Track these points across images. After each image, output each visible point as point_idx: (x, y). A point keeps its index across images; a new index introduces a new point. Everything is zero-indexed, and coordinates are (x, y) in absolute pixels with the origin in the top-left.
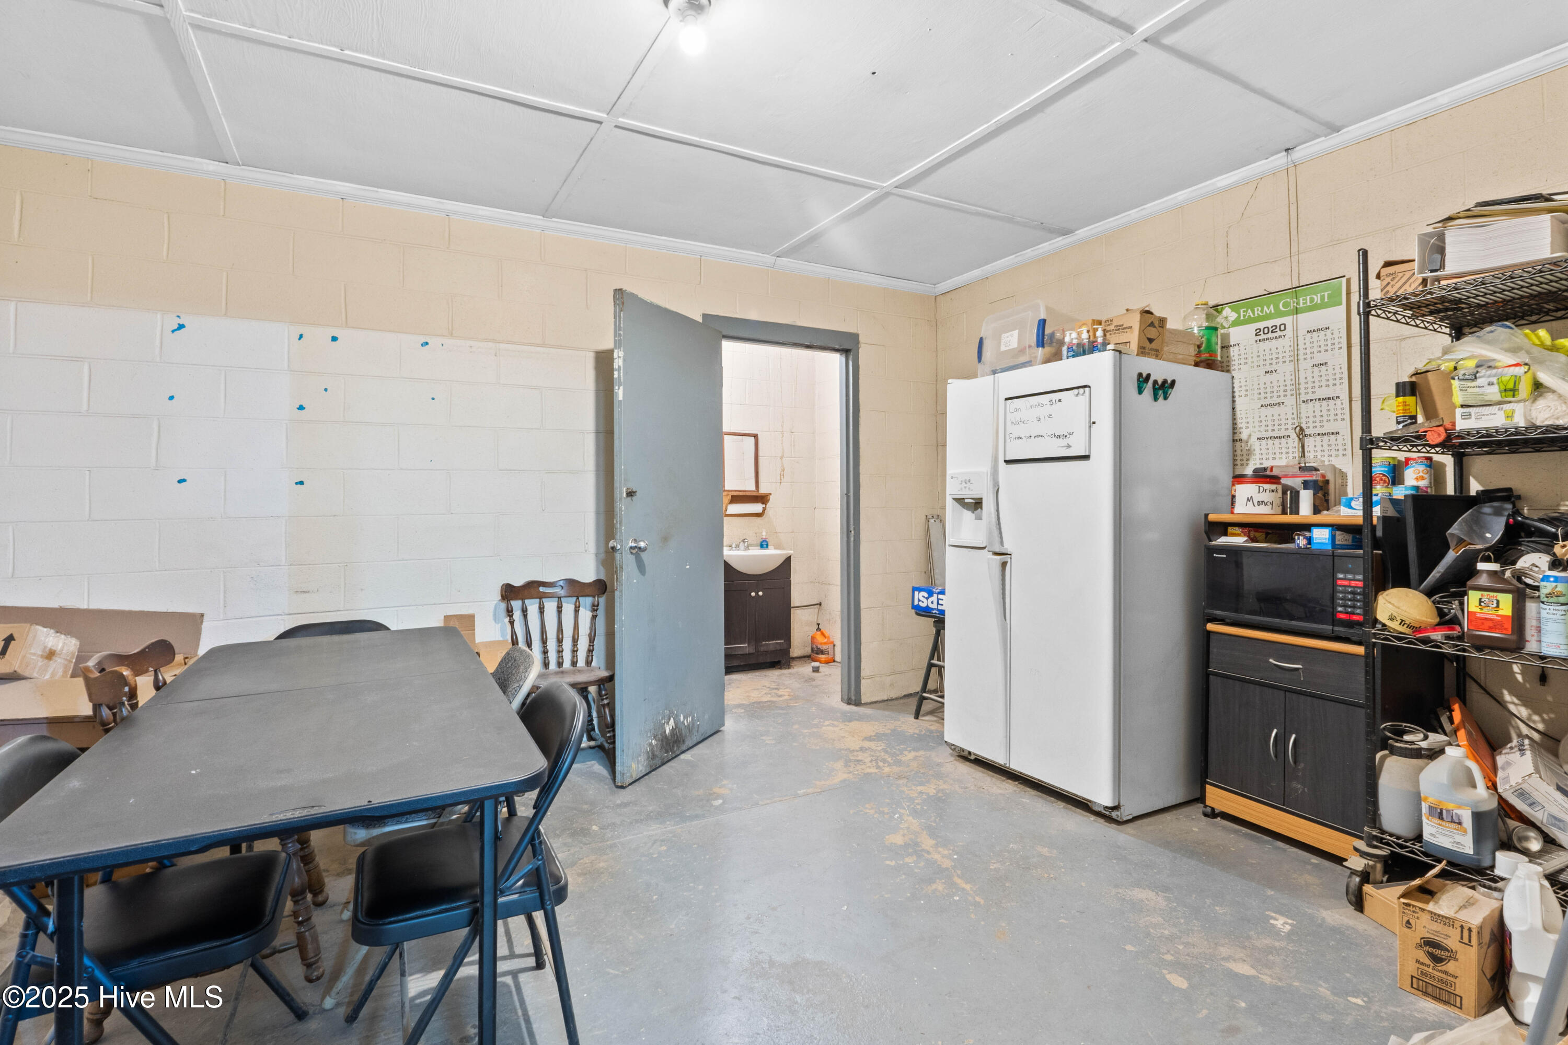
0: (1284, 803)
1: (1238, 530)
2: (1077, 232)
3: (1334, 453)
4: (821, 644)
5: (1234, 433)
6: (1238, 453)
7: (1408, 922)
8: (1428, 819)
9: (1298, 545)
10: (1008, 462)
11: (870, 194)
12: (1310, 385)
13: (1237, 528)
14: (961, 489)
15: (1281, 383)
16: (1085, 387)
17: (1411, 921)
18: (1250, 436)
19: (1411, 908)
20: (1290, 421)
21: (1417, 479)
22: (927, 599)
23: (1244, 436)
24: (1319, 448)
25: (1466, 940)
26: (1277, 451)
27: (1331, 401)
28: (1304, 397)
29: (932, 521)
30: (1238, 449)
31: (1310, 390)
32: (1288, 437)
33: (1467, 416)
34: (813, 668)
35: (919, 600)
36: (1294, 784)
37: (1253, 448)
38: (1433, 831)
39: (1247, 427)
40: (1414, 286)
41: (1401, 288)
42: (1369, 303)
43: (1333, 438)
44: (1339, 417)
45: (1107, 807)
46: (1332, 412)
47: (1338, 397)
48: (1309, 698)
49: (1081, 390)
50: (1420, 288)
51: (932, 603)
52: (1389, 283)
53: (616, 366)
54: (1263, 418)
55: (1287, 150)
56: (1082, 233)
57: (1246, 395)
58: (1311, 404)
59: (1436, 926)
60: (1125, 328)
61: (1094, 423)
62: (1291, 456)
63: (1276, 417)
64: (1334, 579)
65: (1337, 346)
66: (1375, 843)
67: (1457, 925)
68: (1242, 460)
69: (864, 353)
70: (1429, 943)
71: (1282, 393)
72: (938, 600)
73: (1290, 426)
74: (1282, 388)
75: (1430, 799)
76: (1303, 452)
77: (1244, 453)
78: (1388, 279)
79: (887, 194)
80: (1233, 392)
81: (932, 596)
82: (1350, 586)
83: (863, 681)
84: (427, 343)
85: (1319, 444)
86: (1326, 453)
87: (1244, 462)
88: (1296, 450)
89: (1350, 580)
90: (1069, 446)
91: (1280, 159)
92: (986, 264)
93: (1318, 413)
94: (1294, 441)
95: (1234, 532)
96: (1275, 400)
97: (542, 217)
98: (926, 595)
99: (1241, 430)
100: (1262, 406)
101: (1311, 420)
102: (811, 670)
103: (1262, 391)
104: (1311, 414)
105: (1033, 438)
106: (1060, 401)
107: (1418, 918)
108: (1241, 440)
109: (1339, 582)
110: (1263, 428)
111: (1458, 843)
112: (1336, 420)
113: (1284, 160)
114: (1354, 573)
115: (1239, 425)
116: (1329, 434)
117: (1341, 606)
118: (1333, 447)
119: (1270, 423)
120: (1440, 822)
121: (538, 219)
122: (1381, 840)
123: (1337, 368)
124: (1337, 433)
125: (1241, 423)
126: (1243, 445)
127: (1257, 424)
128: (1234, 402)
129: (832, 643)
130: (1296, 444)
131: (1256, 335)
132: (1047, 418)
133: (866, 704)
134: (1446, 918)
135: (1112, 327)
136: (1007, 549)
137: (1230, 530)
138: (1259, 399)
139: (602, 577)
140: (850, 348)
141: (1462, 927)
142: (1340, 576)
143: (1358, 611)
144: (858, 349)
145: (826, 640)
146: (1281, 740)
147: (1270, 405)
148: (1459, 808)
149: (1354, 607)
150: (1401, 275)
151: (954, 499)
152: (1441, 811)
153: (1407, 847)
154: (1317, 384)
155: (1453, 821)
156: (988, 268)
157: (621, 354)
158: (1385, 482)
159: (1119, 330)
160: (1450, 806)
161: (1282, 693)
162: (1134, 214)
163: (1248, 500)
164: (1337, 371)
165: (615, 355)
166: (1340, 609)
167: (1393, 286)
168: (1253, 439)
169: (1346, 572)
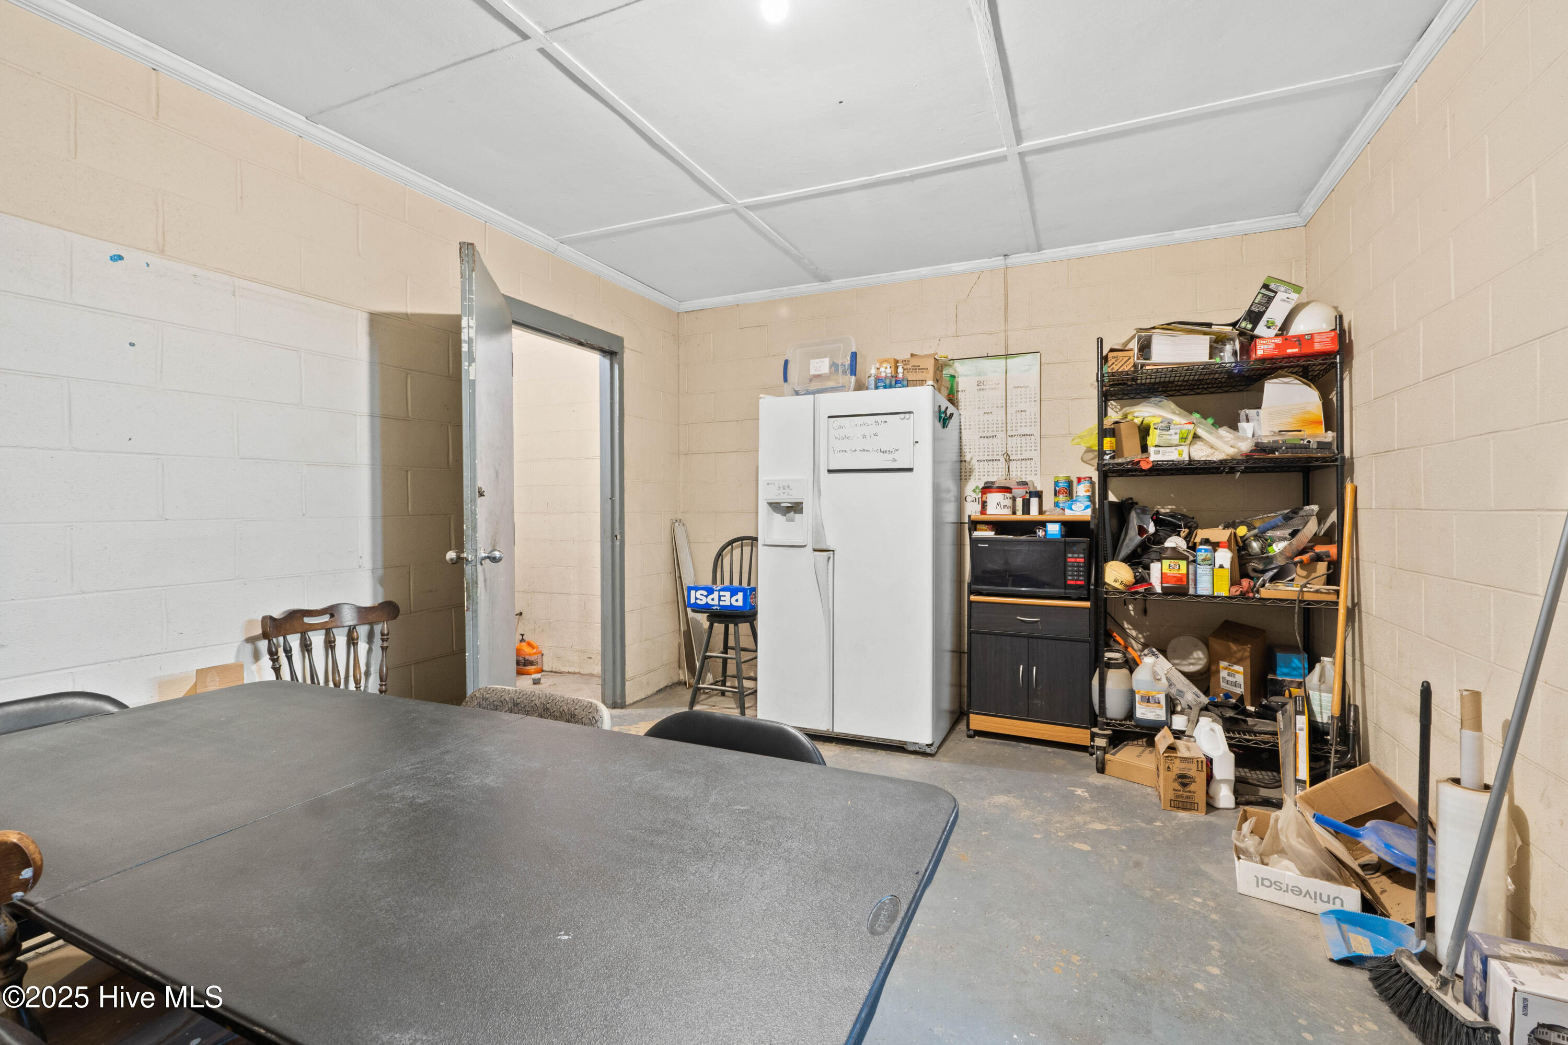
0: (1028, 715)
1: (984, 527)
2: (832, 281)
3: (1028, 473)
4: (530, 655)
5: (961, 456)
6: (963, 470)
7: (1168, 767)
8: (1140, 704)
9: (1039, 536)
10: (830, 471)
11: (721, 206)
12: (1014, 425)
13: (984, 525)
14: (779, 494)
15: (995, 422)
16: (910, 413)
17: (1171, 766)
18: (972, 458)
19: (1170, 758)
20: (1000, 449)
21: (1086, 491)
22: (706, 596)
23: (967, 458)
24: (1019, 469)
25: (1200, 769)
26: (991, 470)
27: (1028, 437)
28: (1009, 433)
29: (677, 524)
30: (963, 468)
31: (1014, 428)
32: (999, 460)
33: (1157, 453)
34: (533, 680)
35: (696, 599)
36: (1035, 701)
37: (974, 467)
38: (1143, 711)
39: (970, 452)
40: (1129, 367)
41: (1121, 367)
42: (1103, 374)
43: (1028, 462)
44: (1033, 448)
45: (927, 745)
46: (1028, 445)
47: (1032, 435)
48: (1045, 640)
49: (907, 415)
50: (1132, 369)
51: (713, 599)
52: (1114, 363)
53: (464, 336)
54: (981, 446)
55: (1005, 256)
56: (837, 283)
57: (969, 429)
58: (1014, 438)
59: (1184, 765)
60: (921, 369)
61: (917, 442)
62: (1000, 474)
63: (991, 446)
64: (1065, 558)
65: (1033, 400)
66: (1105, 727)
67: (1195, 761)
68: (966, 476)
69: (629, 357)
70: (1181, 776)
71: (995, 429)
72: (720, 597)
73: (1000, 453)
74: (995, 426)
75: (1142, 692)
76: (1009, 471)
77: (968, 470)
78: (1113, 360)
79: (734, 211)
80: (960, 426)
81: (713, 593)
82: (1076, 562)
83: (627, 683)
84: (120, 258)
85: (1019, 466)
86: (1024, 473)
87: (967, 478)
88: (1004, 470)
89: (1076, 558)
90: (895, 460)
91: (999, 261)
92: (742, 292)
93: (1019, 445)
94: (1002, 464)
95: (982, 528)
96: (990, 434)
97: (304, 119)
98: (705, 593)
99: (966, 454)
100: (981, 437)
101: (1014, 449)
102: (531, 681)
103: (982, 426)
104: (1014, 445)
105: (858, 451)
106: (885, 422)
107: (1174, 763)
108: (965, 461)
109: (1069, 560)
110: (981, 454)
111: (1158, 715)
112: (1031, 450)
113: (1003, 262)
114: (1078, 553)
115: (964, 450)
116: (1026, 459)
117: (1070, 576)
118: (1029, 469)
119: (986, 450)
120: (1148, 704)
121: (299, 121)
122: (1108, 724)
123: (1033, 414)
124: (1031, 459)
125: (966, 449)
126: (967, 465)
127: (977, 450)
128: (961, 432)
129: (540, 652)
130: (1004, 466)
131: (978, 385)
132: (872, 435)
133: (630, 705)
134: (1189, 758)
135: (909, 367)
136: (830, 546)
137: (979, 526)
138: (979, 432)
139: (390, 598)
140: (616, 351)
141: (1198, 761)
142: (1070, 555)
143: (1081, 578)
144: (623, 353)
145: (535, 651)
146: (1028, 672)
147: (987, 437)
148: (1158, 694)
149: (1079, 576)
150: (1121, 359)
151: (768, 503)
152: (1149, 697)
153: (1125, 725)
154: (1018, 425)
155: (1155, 703)
156: (741, 297)
157: (473, 323)
158: (1066, 493)
159: (916, 369)
160: (1154, 694)
161: (1027, 639)
162: (885, 277)
163: (998, 505)
164: (1033, 417)
165: (464, 323)
166: (1070, 578)
167: (1116, 365)
168: (974, 461)
169: (1073, 553)
